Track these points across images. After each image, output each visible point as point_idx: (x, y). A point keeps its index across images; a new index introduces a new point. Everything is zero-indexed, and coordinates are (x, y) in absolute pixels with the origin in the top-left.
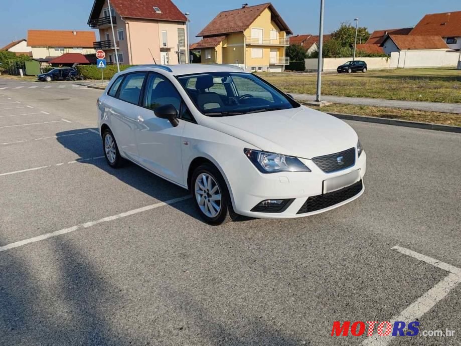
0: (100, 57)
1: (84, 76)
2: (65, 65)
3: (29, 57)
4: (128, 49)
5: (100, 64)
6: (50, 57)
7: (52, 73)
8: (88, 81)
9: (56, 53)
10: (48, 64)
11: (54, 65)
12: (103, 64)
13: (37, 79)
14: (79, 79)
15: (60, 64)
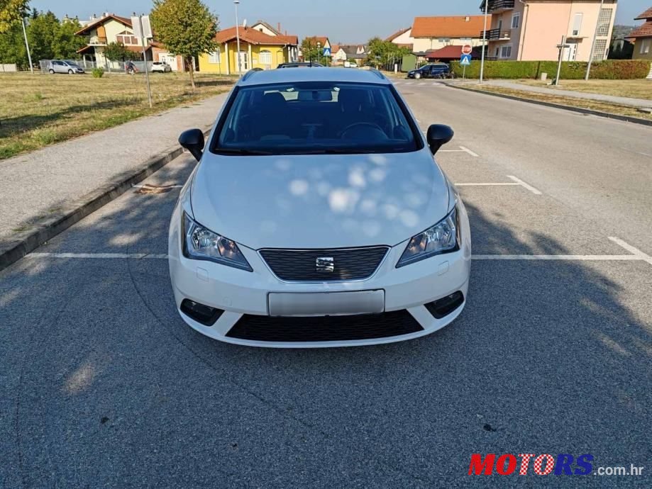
0: (466, 52)
1: (455, 73)
2: (442, 60)
3: (408, 50)
4: (519, 41)
5: (464, 60)
6: (431, 50)
7: (423, 70)
8: (458, 80)
9: (438, 45)
10: (424, 59)
11: (431, 60)
12: (467, 61)
13: (406, 76)
14: (449, 77)
15: (437, 59)
